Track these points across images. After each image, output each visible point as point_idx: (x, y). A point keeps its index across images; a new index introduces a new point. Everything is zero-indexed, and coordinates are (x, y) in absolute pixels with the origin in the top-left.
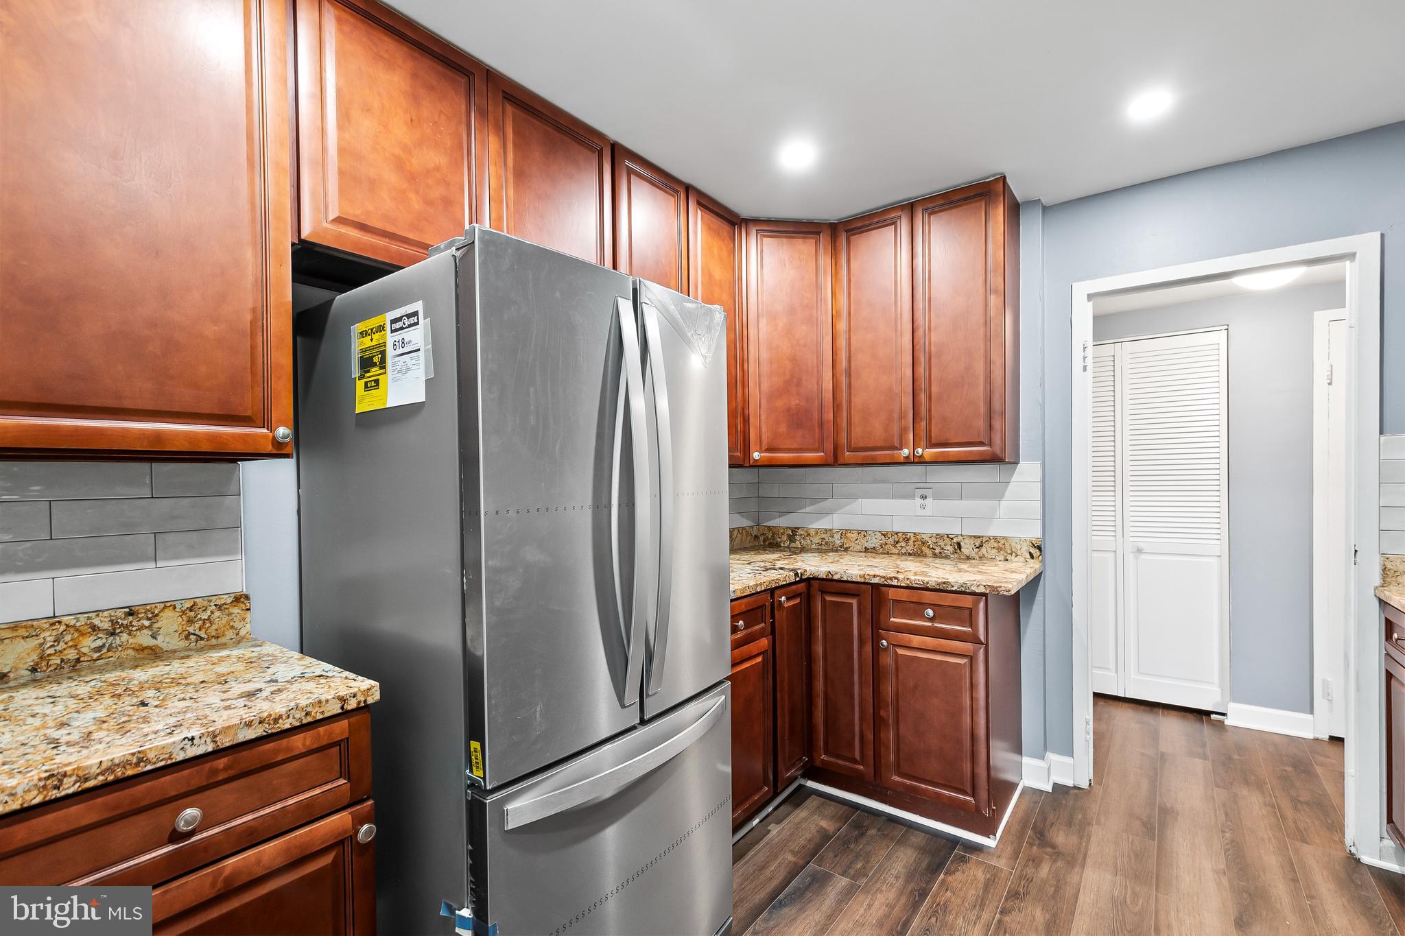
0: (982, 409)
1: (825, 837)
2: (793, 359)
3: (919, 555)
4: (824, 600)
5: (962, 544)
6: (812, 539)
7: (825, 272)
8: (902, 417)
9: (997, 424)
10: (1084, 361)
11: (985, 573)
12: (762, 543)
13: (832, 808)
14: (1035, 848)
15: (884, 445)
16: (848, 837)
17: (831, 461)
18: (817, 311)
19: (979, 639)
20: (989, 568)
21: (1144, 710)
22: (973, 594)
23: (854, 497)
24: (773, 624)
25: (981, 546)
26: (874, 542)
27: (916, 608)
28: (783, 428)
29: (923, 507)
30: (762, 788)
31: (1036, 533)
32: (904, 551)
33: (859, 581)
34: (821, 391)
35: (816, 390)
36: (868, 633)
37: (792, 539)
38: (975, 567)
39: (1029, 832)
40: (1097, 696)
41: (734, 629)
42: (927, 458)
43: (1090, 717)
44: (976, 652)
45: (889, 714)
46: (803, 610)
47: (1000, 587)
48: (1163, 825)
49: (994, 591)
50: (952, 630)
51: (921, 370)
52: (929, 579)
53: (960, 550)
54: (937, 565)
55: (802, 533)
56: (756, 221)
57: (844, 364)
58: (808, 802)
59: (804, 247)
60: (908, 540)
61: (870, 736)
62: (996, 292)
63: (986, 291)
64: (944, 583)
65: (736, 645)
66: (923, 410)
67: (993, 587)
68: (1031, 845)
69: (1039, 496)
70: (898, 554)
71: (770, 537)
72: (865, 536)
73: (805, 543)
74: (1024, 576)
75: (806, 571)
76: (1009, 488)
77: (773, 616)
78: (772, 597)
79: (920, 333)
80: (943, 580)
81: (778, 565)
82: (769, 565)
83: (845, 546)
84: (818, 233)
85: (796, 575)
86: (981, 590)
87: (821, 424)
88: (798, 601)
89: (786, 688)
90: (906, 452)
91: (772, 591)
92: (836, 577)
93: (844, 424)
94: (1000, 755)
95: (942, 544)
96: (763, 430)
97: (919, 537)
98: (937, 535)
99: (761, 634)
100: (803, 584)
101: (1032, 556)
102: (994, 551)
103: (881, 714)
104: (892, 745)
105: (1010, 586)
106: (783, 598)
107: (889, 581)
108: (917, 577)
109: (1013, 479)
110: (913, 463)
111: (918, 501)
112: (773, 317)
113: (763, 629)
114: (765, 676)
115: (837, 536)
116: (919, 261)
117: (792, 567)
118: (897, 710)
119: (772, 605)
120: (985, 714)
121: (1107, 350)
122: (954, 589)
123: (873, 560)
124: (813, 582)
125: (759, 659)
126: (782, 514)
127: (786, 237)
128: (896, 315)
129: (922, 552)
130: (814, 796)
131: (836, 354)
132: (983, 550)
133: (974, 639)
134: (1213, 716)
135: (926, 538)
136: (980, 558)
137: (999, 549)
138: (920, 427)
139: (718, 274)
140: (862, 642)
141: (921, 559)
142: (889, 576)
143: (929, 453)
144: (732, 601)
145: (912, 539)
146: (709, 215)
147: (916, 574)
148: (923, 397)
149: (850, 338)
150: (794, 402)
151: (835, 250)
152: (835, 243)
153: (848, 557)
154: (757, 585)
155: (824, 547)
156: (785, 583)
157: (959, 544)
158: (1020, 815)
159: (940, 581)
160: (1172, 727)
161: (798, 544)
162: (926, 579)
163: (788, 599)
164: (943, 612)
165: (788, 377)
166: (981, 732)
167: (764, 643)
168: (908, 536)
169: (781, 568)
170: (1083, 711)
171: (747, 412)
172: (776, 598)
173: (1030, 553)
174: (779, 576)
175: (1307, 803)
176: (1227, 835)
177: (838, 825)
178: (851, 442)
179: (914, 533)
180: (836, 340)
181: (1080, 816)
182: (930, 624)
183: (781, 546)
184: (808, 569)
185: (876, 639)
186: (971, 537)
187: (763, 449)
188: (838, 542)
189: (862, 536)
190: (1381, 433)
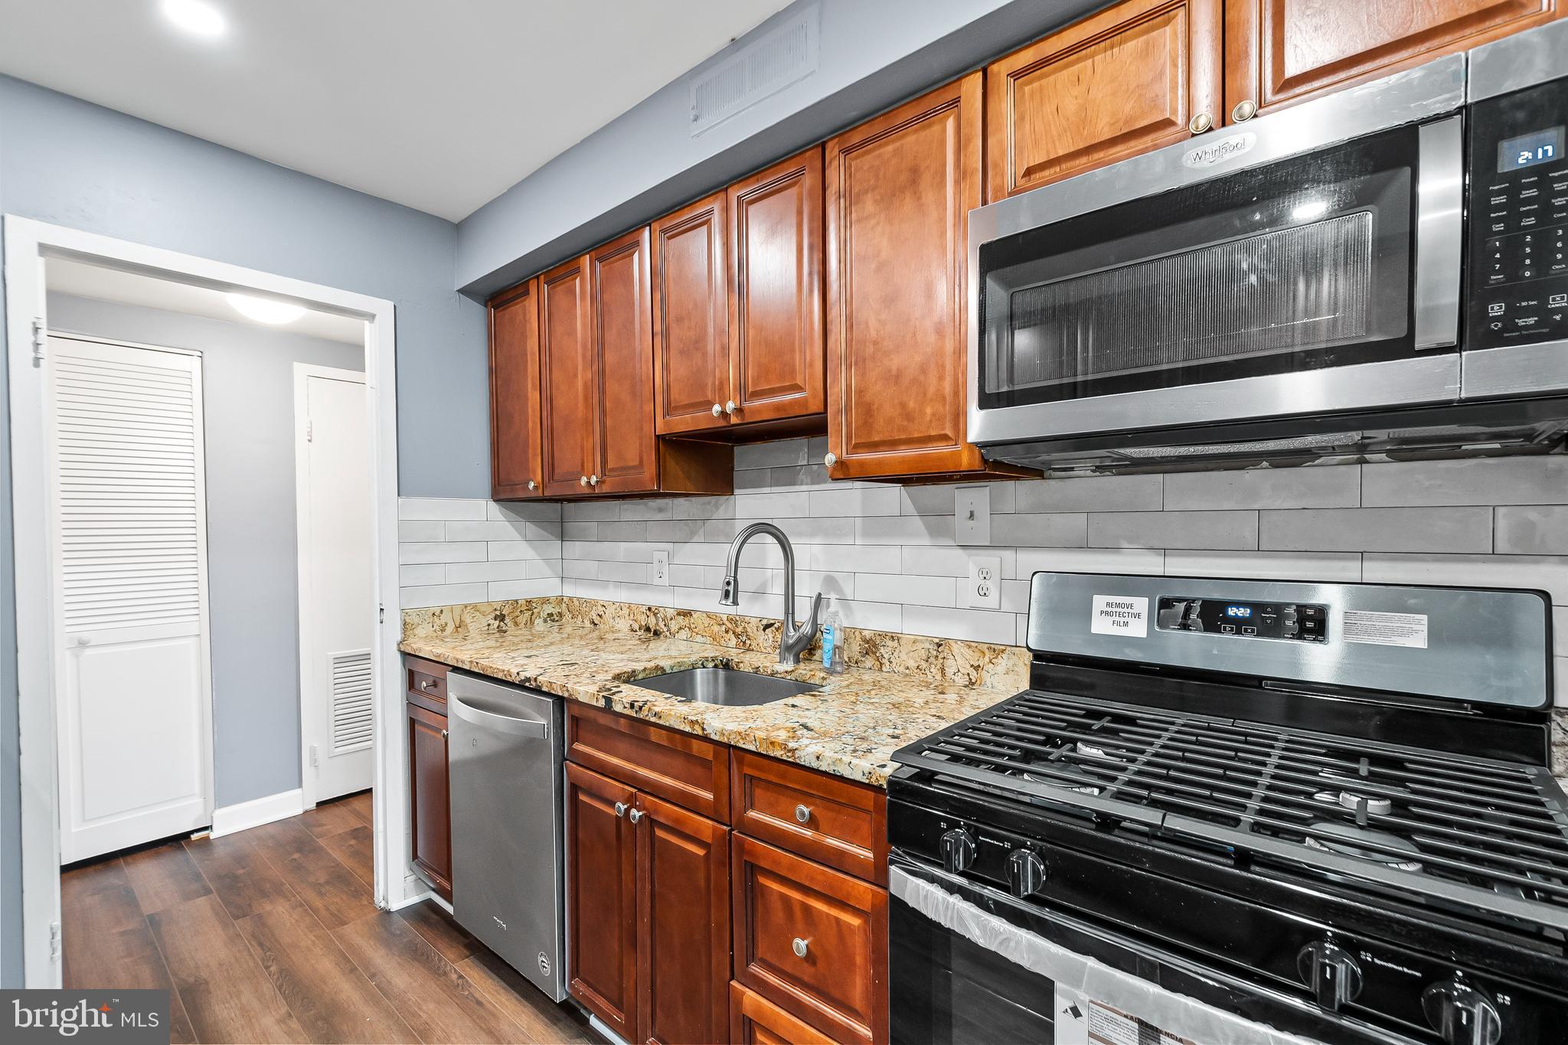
134: (194, 837)
175: (327, 882)
176: (273, 969)
190: (399, 496)
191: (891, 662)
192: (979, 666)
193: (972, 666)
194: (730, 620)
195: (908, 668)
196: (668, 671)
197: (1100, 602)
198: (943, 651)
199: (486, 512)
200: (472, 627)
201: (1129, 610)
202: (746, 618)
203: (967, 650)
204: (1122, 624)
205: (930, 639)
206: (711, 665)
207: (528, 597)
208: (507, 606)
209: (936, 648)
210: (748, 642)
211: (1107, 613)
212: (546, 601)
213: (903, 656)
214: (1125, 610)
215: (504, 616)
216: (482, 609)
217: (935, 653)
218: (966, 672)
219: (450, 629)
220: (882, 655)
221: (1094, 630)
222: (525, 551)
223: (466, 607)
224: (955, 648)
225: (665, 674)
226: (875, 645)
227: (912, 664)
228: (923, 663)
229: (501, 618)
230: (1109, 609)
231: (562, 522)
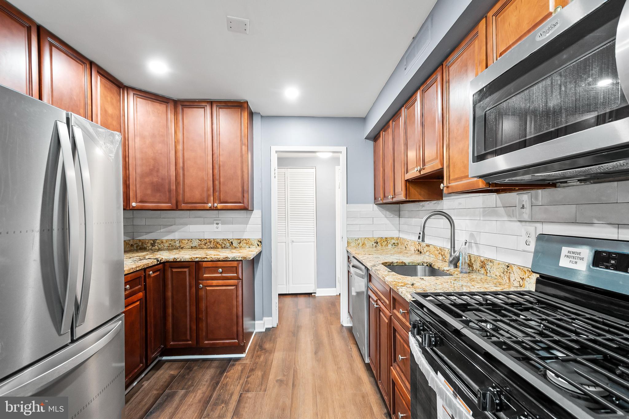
0: (240, 189)
1: (173, 377)
2: (155, 159)
3: (216, 248)
4: (172, 272)
5: (233, 242)
6: (164, 244)
7: (171, 121)
8: (208, 190)
9: (246, 195)
10: (275, 174)
11: (241, 252)
12: (136, 248)
13: (176, 365)
14: (259, 352)
15: (200, 201)
16: (184, 374)
17: (175, 208)
18: (167, 138)
19: (240, 278)
20: (244, 251)
21: (294, 297)
22: (237, 261)
23: (186, 224)
24: (145, 286)
25: (240, 243)
26: (195, 244)
27: (215, 269)
28: (149, 192)
29: (217, 228)
30: (139, 365)
31: (259, 237)
32: (209, 247)
33: (189, 260)
34: (169, 176)
35: (167, 175)
36: (194, 283)
37: (153, 245)
38: (238, 251)
39: (257, 347)
40: (280, 295)
41: (126, 289)
42: (219, 208)
43: (277, 301)
44: (238, 283)
45: (203, 316)
46: (161, 277)
47: (247, 257)
48: (298, 331)
49: (245, 259)
50: (229, 276)
51: (216, 171)
52: (220, 257)
53: (232, 245)
54: (223, 251)
55: (159, 242)
56: (133, 89)
57: (181, 165)
58: (164, 366)
59: (161, 108)
60: (211, 242)
61: (194, 327)
62: (245, 145)
63: (241, 144)
64: (226, 258)
65: (127, 297)
66: (217, 188)
67: (244, 257)
68: (257, 351)
69: (260, 223)
70: (207, 248)
71: (140, 245)
72: (191, 241)
73: (160, 246)
74: (255, 253)
75: (162, 259)
76: (250, 220)
77: (145, 281)
78: (145, 272)
79: (215, 156)
80: (226, 257)
81: (147, 257)
82: (141, 258)
83: (181, 247)
84: (168, 103)
85: (158, 261)
86: (240, 259)
87: (170, 191)
88: (158, 273)
89: (152, 315)
90: (210, 205)
91: (145, 270)
92: (178, 260)
93: (181, 192)
94: (247, 322)
95: (225, 243)
96: (138, 191)
97: (215, 241)
98: (223, 239)
99: (139, 291)
100: (161, 265)
101: (258, 245)
102: (245, 244)
103: (200, 316)
104: (204, 329)
105: (250, 256)
106: (151, 272)
107: (203, 259)
108: (215, 257)
109: (252, 217)
110: (213, 210)
111: (215, 225)
112: (143, 137)
113: (140, 288)
114: (141, 310)
115: (177, 242)
116: (215, 126)
117: (155, 258)
118: (207, 313)
119: (145, 276)
120: (242, 307)
121: (283, 170)
122: (230, 260)
123: (195, 251)
124: (166, 264)
125: (138, 303)
126: (147, 233)
127: (150, 101)
128: (205, 147)
129: (217, 247)
130: (166, 363)
131: (177, 160)
132: (241, 244)
133: (238, 278)
134: (313, 294)
135: (218, 241)
136: (240, 247)
137: (247, 243)
138: (216, 195)
139: (110, 110)
140: (190, 287)
141: (216, 249)
142: (203, 257)
143: (220, 206)
144: (125, 275)
145: (213, 241)
146: (104, 79)
147: (214, 255)
148: (217, 183)
149: (184, 153)
150: (155, 179)
151: (176, 112)
152: (176, 109)
153: (183, 251)
154: (137, 267)
155: (170, 248)
156: (152, 265)
157: (232, 242)
158: (254, 342)
159: (224, 257)
160: (302, 300)
161: (156, 247)
162: (219, 257)
163: (153, 272)
164: (226, 269)
165: (151, 167)
166: (240, 314)
167: (141, 294)
168: (211, 241)
169: (149, 259)
170: (275, 299)
171: (128, 182)
172: (147, 273)
173: (258, 244)
174: (149, 262)
175: (333, 314)
176: (314, 329)
177: (179, 371)
178: (184, 200)
179: (214, 239)
180: (177, 153)
181: (274, 337)
182: (220, 275)
183: (147, 249)
184: (164, 258)
185: (197, 284)
186: (236, 239)
187: (138, 201)
188: (178, 245)
189: (190, 242)
190: (347, 204)
191: (490, 272)
192: (523, 278)
193: (521, 278)
194: (440, 249)
195: (496, 276)
196: (407, 264)
197: (565, 250)
198: (509, 270)
199: (372, 208)
200: (367, 245)
201: (579, 256)
202: (445, 249)
203: (519, 270)
204: (574, 263)
205: (504, 263)
206: (426, 265)
207: (386, 237)
208: (379, 239)
209: (507, 268)
210: (445, 258)
211: (568, 256)
212: (393, 238)
213: (495, 270)
214: (577, 255)
215: (378, 242)
216: (371, 239)
217: (506, 270)
218: (518, 280)
219: (361, 244)
220: (487, 269)
221: (561, 265)
222: (386, 221)
223: (366, 238)
224: (515, 268)
225: (406, 265)
226: (485, 264)
227: (498, 274)
228: (502, 274)
229: (377, 243)
230: (569, 255)
231: (399, 211)
